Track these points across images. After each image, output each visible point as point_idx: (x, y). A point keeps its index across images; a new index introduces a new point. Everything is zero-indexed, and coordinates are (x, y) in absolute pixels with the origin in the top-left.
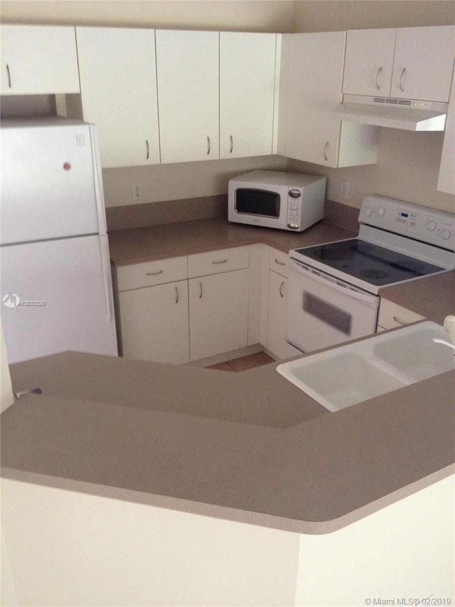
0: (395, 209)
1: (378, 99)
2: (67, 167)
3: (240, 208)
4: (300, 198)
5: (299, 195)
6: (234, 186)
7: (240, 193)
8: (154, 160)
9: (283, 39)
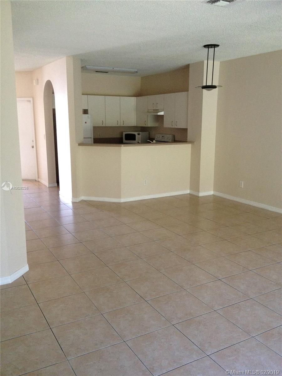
0: (161, 136)
1: (154, 110)
2: (86, 123)
3: (126, 139)
4: (140, 135)
5: (140, 134)
6: (124, 133)
7: (126, 135)
8: (104, 125)
9: (136, 98)
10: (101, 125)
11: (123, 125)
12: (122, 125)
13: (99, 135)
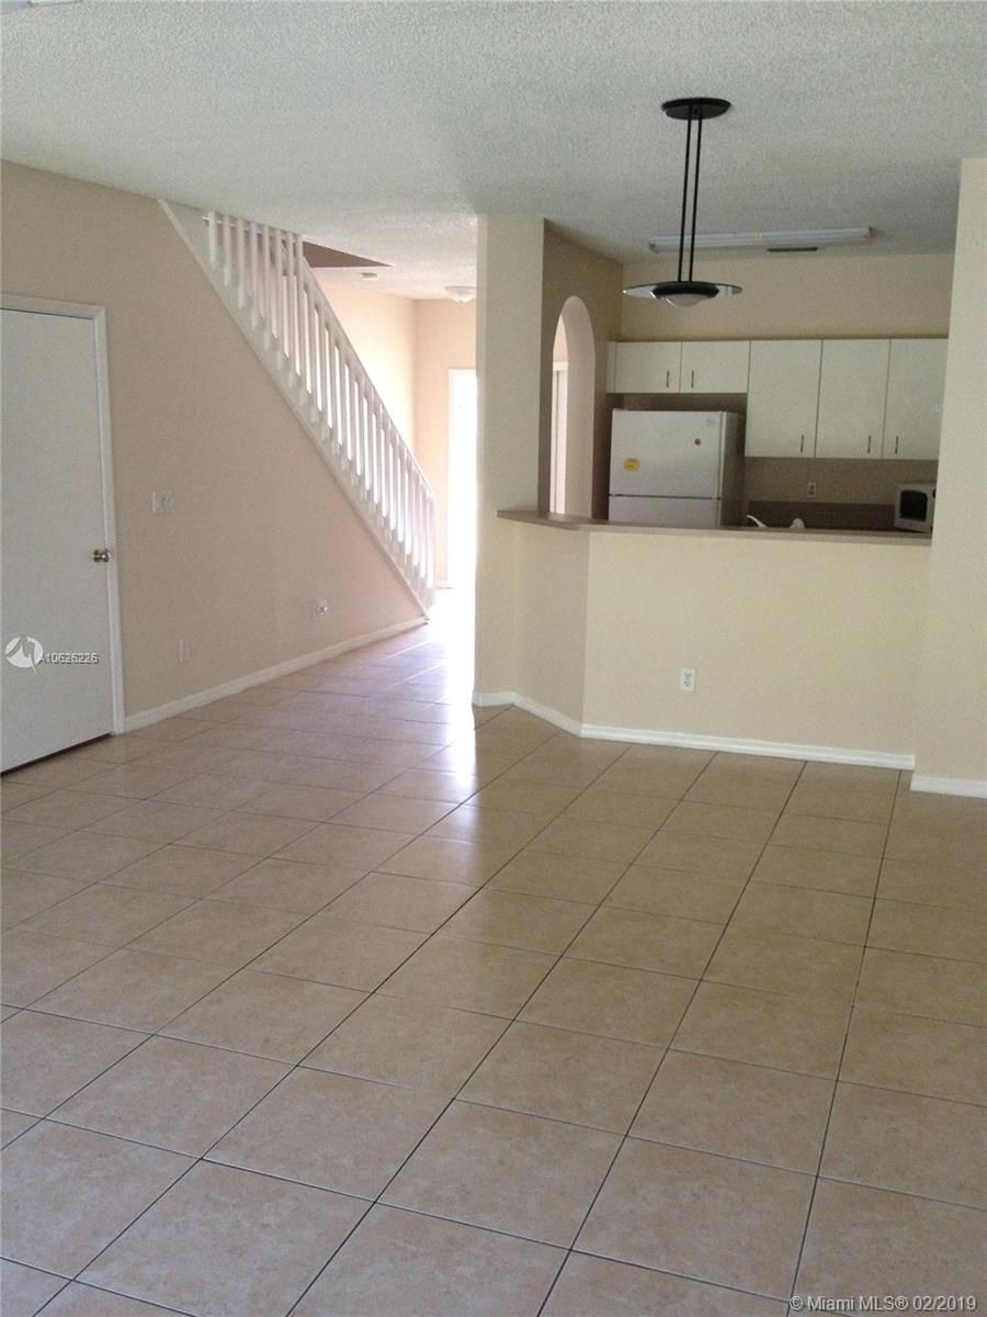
6: (899, 489)
7: (903, 496)
10: (795, 453)
11: (893, 457)
12: (889, 455)
13: (809, 489)
